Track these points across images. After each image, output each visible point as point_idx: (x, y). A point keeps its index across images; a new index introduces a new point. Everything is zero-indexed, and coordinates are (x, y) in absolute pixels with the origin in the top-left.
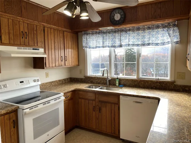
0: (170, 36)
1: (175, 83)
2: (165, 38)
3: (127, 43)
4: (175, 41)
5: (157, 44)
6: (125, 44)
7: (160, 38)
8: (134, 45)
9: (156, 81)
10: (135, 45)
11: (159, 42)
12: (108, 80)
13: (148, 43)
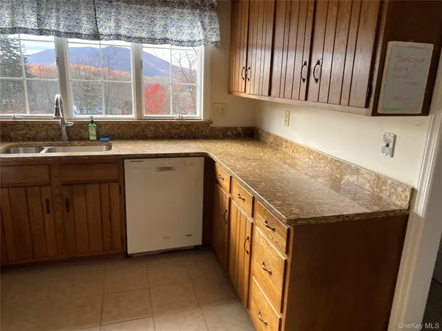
0: (205, 29)
1: (211, 125)
2: (195, 31)
3: (113, 32)
4: (214, 40)
5: (180, 43)
6: (107, 31)
7: (187, 31)
8: (130, 37)
9: (179, 123)
10: (134, 38)
11: (185, 38)
12: (64, 129)
13: (163, 37)
